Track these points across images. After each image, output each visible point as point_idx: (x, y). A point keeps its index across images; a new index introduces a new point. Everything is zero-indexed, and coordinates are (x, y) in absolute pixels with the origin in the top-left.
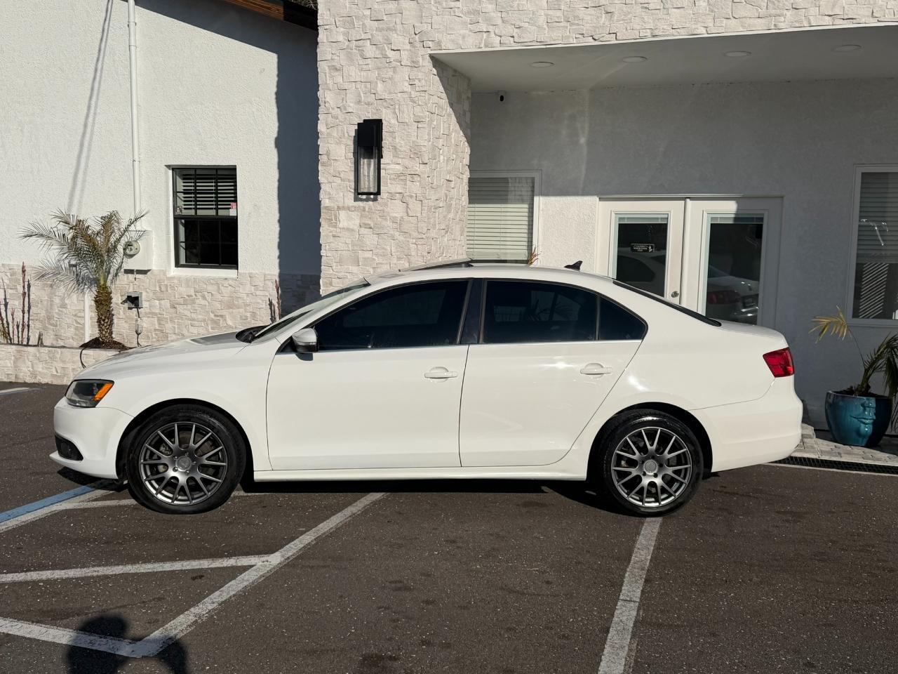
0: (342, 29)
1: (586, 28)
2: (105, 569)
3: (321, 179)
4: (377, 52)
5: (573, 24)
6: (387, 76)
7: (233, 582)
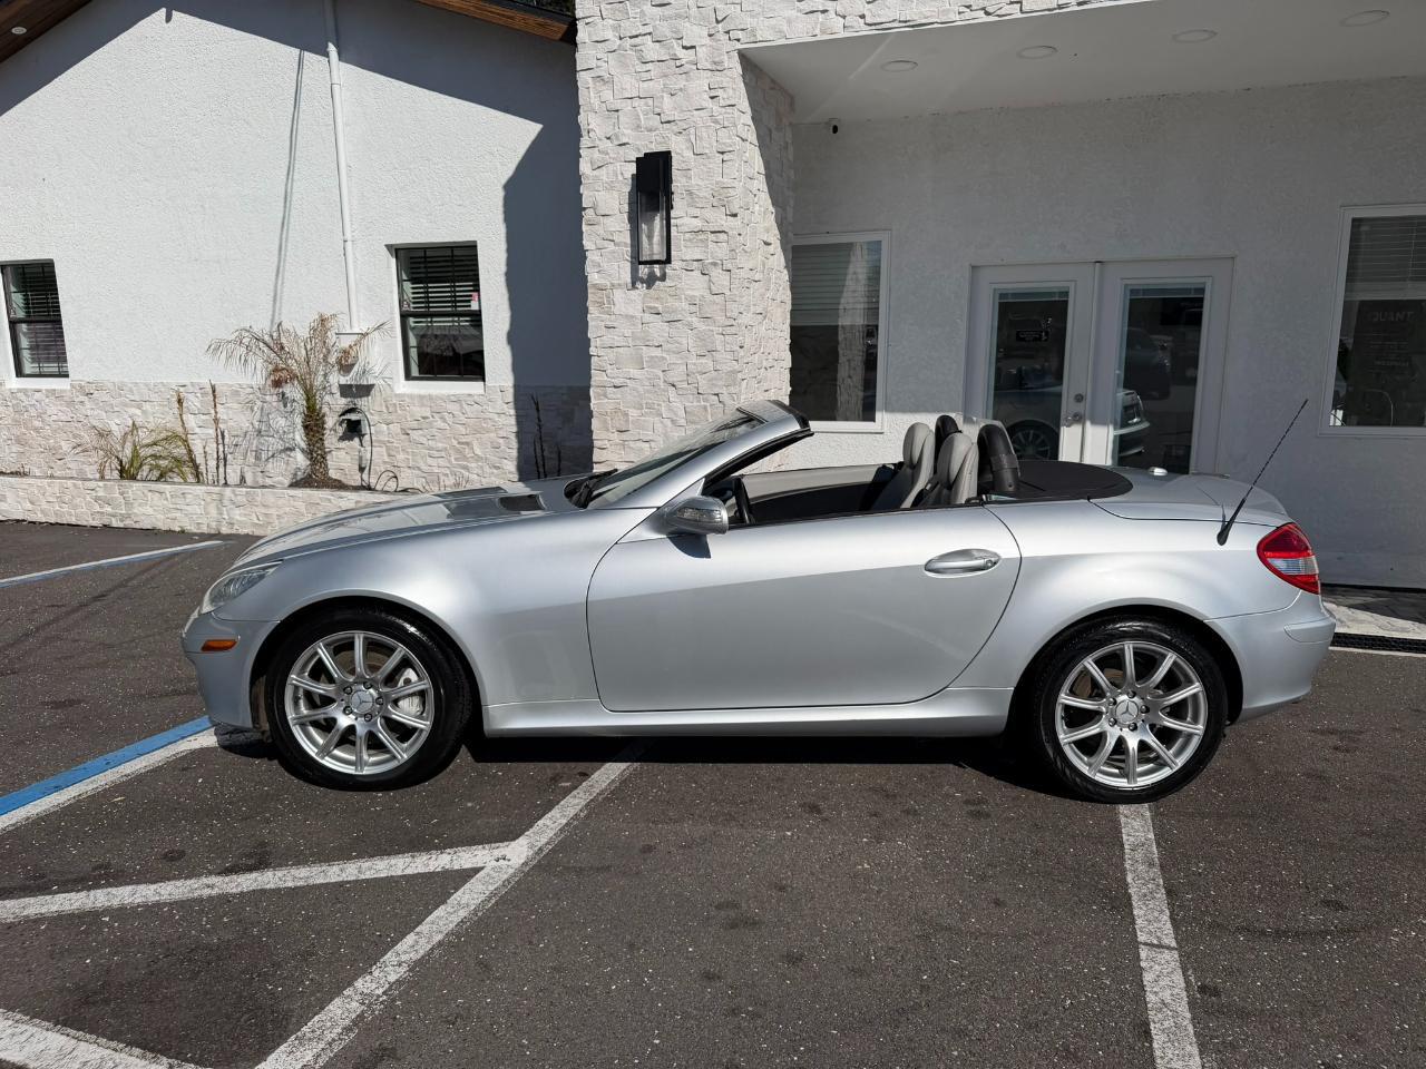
0: (611, 22)
3: (587, 244)
4: (662, 52)
6: (677, 87)
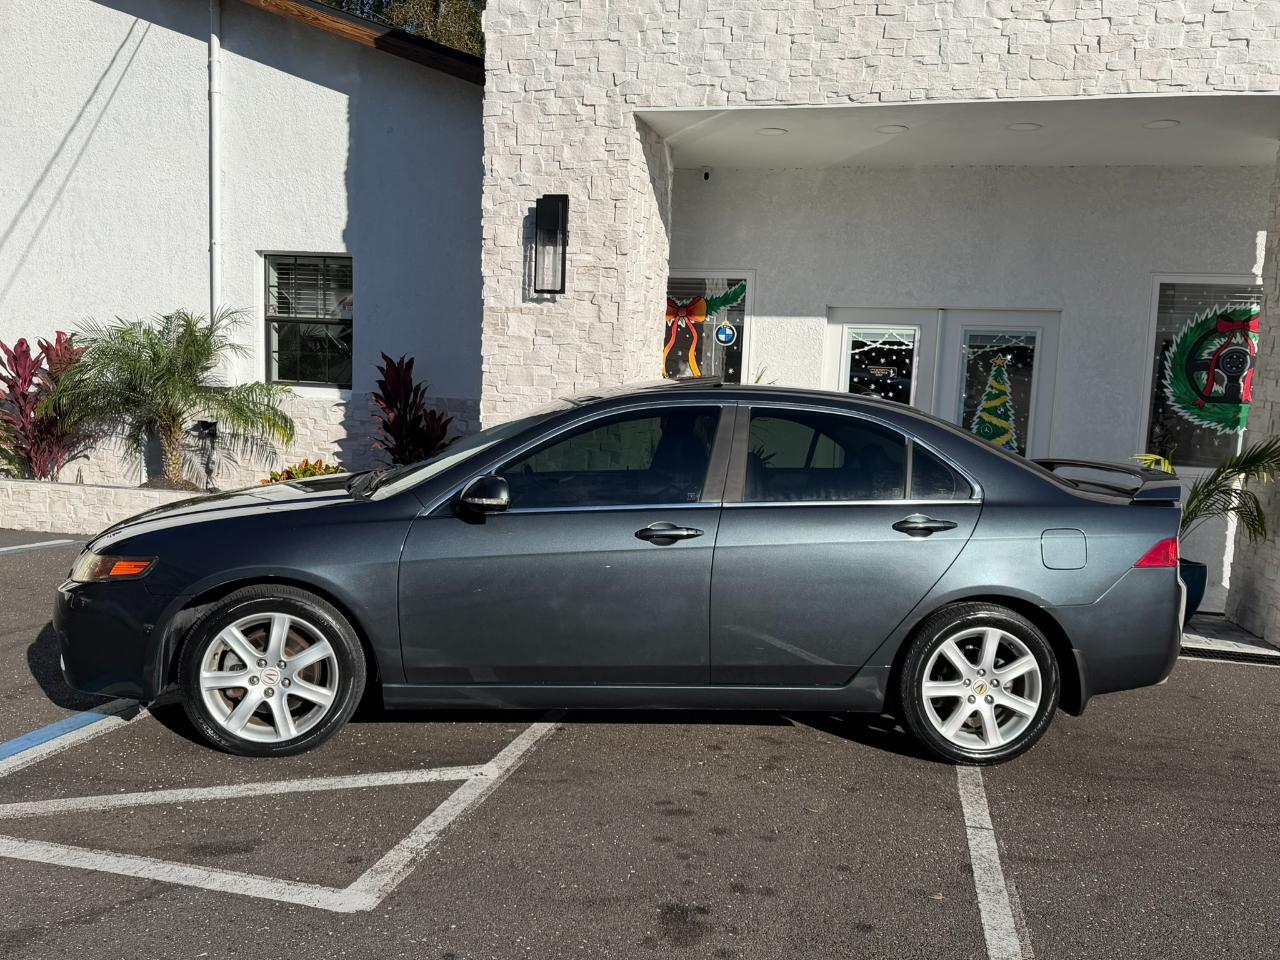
0: (517, 76)
1: (842, 86)
2: (263, 786)
3: (485, 270)
4: (564, 108)
5: (824, 79)
6: (576, 139)
7: (445, 804)
